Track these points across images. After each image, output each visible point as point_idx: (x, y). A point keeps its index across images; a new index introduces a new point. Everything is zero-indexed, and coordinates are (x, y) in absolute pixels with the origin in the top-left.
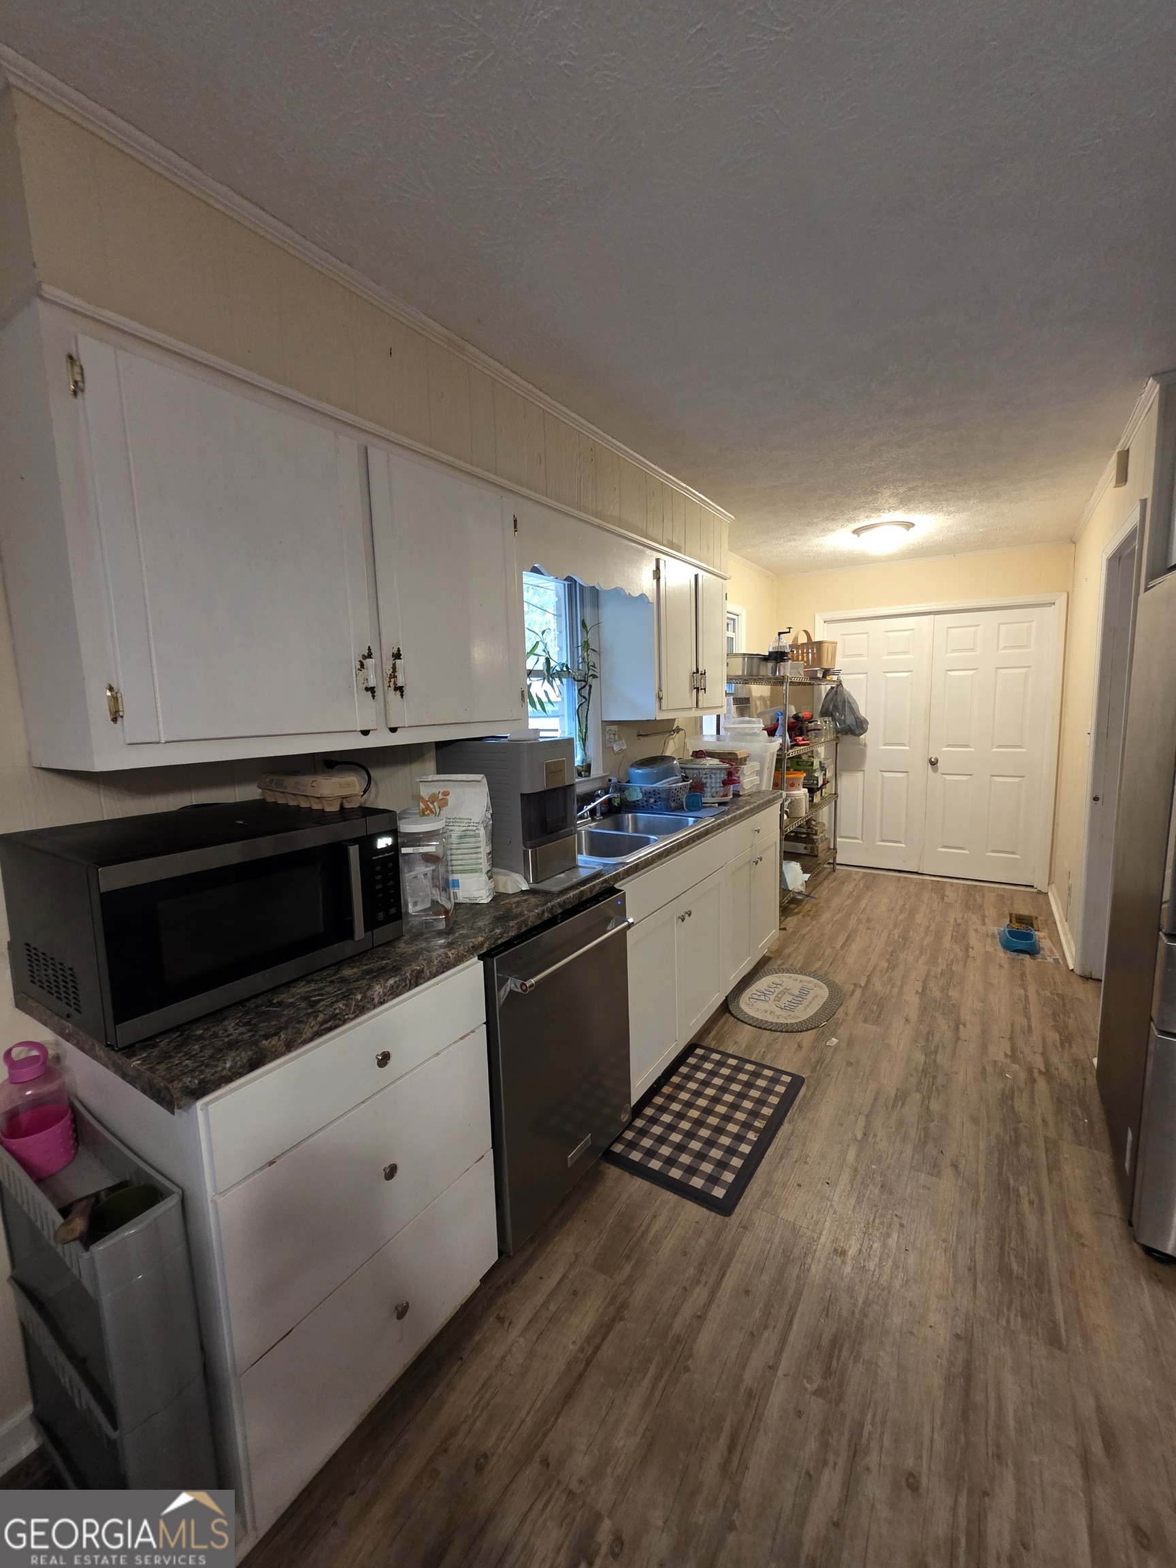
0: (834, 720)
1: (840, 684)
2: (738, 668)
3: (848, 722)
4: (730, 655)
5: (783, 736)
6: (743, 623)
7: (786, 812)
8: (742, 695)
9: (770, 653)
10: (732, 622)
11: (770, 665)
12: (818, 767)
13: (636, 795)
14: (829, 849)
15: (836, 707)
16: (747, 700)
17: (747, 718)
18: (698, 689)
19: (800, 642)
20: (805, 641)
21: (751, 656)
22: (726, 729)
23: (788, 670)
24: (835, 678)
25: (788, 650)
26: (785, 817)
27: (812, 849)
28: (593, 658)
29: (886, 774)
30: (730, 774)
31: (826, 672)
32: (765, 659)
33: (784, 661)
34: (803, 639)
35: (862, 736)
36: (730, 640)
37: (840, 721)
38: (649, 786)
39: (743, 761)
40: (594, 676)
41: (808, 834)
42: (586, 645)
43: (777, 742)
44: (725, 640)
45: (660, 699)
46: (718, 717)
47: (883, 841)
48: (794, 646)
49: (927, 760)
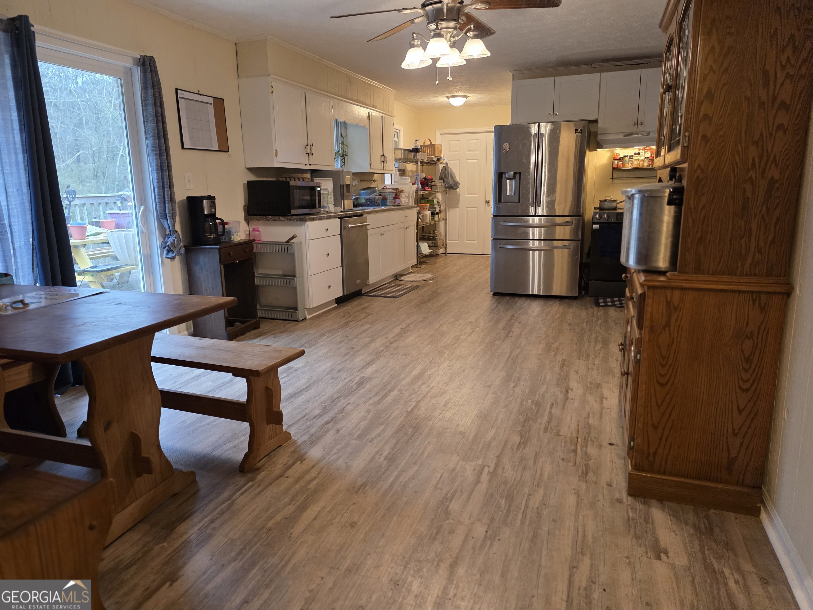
0: (444, 181)
1: (447, 164)
2: (400, 155)
3: (450, 183)
4: (396, 149)
5: (418, 185)
6: (402, 134)
7: (420, 218)
8: (402, 168)
9: (413, 149)
10: (397, 134)
11: (413, 154)
12: (436, 203)
13: (363, 201)
14: (443, 245)
15: (445, 176)
16: (404, 171)
17: (404, 177)
18: (383, 162)
19: (426, 144)
20: (429, 144)
21: (405, 150)
22: (395, 182)
23: (421, 156)
24: (444, 162)
25: (419, 148)
26: (420, 220)
27: (435, 243)
28: (345, 149)
29: (468, 209)
30: (396, 195)
31: (438, 159)
32: (410, 151)
33: (418, 152)
34: (428, 143)
35: (458, 190)
36: (396, 142)
37: (447, 182)
38: (367, 197)
39: (402, 192)
40: (346, 155)
41: (433, 236)
42: (343, 143)
43: (416, 186)
44: (394, 142)
45: (371, 164)
46: (391, 175)
47: (467, 240)
48: (424, 146)
49: (485, 202)
